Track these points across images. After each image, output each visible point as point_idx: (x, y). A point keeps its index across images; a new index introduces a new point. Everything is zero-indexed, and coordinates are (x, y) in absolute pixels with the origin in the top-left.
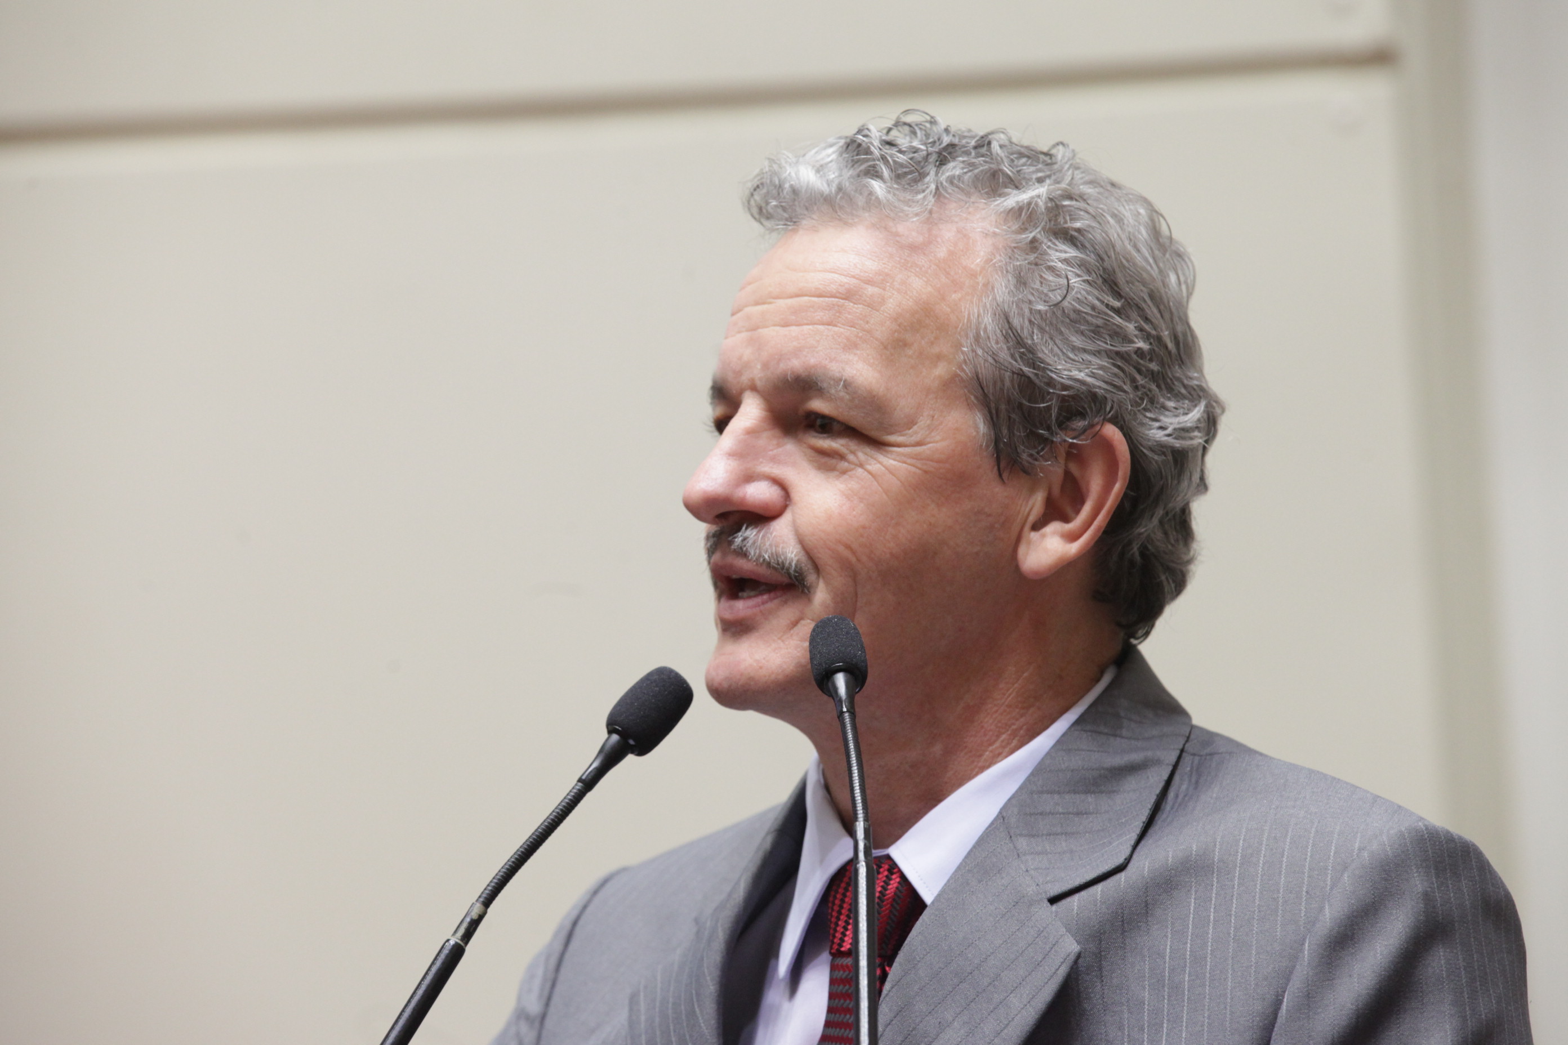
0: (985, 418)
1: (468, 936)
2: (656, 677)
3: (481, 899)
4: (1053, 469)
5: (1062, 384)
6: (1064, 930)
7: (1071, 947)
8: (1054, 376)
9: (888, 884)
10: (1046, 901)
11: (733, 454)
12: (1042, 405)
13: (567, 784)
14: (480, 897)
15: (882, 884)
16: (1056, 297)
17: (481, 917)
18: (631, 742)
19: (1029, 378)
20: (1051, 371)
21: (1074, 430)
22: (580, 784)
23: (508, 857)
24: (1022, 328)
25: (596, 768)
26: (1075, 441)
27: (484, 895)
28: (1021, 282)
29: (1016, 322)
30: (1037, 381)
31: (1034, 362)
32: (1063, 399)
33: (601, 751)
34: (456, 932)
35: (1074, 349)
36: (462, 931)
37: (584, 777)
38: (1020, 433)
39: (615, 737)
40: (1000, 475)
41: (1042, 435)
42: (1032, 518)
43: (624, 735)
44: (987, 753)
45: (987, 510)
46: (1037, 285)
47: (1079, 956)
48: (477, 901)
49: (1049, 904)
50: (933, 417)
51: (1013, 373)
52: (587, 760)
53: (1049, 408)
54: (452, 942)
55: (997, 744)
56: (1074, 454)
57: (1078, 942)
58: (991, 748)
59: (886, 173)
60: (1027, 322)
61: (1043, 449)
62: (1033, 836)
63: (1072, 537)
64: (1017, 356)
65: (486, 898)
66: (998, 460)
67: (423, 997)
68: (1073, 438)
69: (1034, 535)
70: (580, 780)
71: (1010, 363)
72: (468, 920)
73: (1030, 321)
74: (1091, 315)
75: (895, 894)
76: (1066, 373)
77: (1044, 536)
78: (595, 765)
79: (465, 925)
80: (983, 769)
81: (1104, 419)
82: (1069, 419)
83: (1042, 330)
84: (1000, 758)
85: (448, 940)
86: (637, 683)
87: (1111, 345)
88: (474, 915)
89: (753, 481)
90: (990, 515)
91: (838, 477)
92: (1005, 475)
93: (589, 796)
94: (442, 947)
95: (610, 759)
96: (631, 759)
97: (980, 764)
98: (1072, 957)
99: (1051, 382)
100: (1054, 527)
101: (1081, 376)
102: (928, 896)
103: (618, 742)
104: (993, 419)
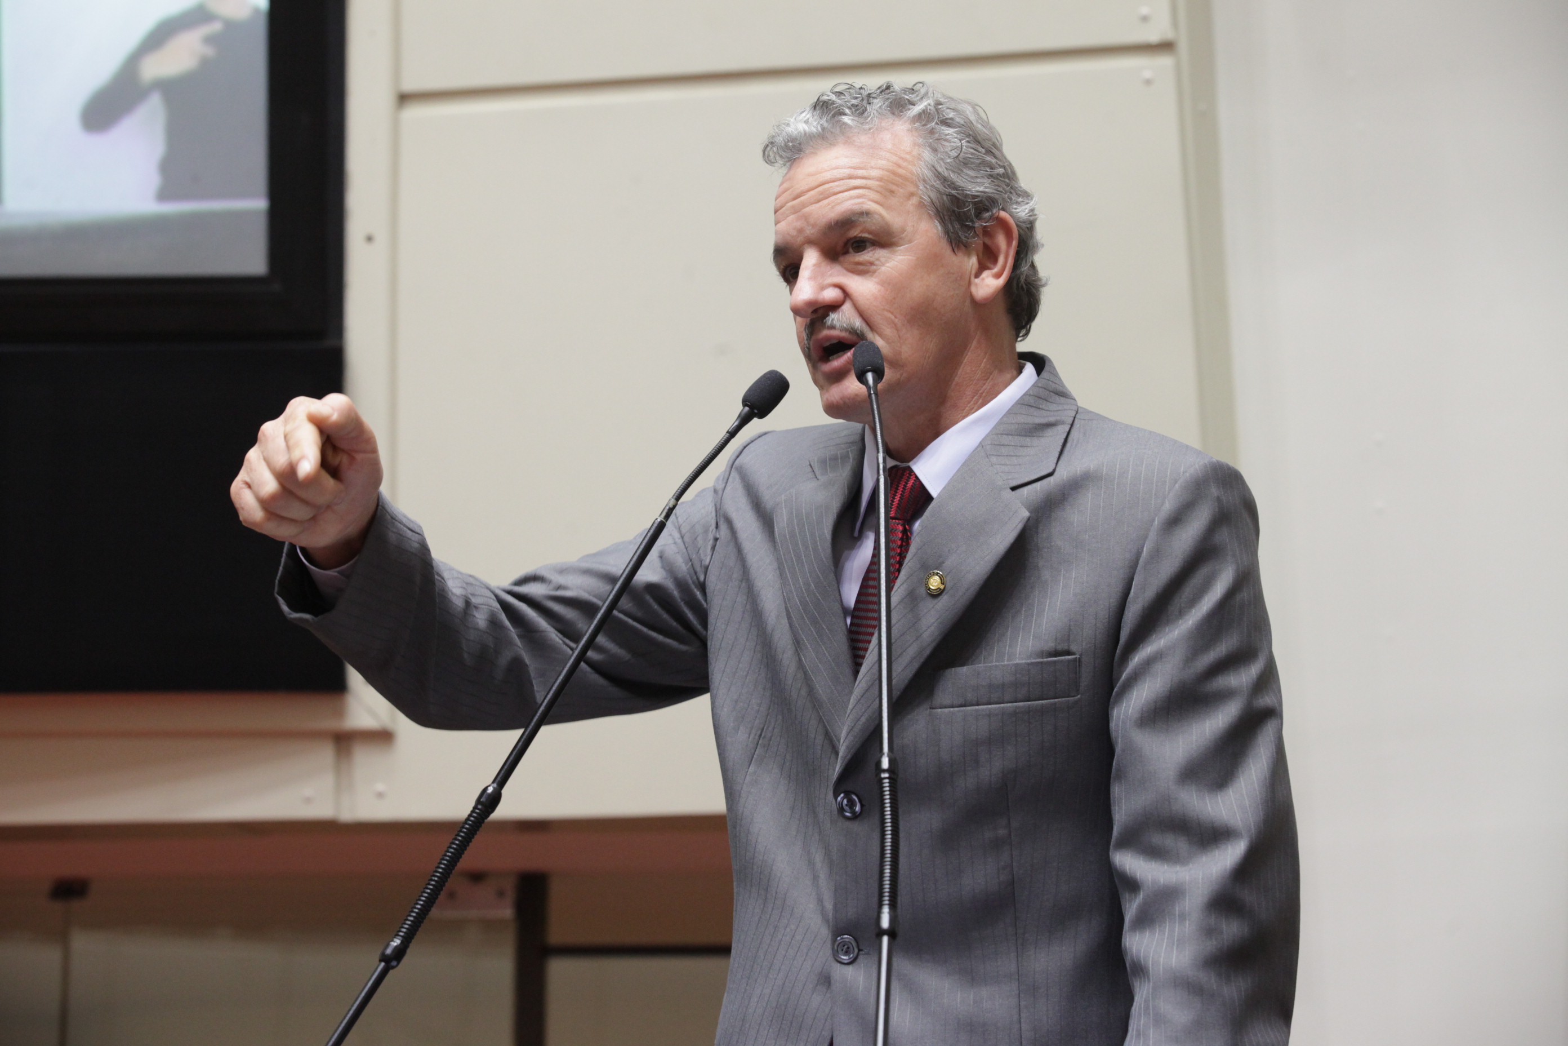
0: (939, 222)
1: (667, 516)
2: (769, 376)
3: (675, 497)
4: (977, 242)
5: (972, 195)
6: (1020, 504)
7: (1025, 514)
8: (968, 192)
9: (907, 484)
10: (1009, 489)
11: (811, 278)
12: (965, 210)
13: (721, 435)
14: (674, 495)
15: (904, 483)
16: (954, 154)
17: (674, 507)
18: (756, 411)
19: (955, 196)
20: (966, 190)
21: (985, 218)
22: (728, 434)
23: (689, 474)
24: (944, 172)
25: (736, 426)
26: (987, 224)
27: (676, 495)
28: (935, 150)
29: (940, 170)
30: (960, 197)
31: (956, 188)
32: (975, 203)
33: (739, 416)
34: (661, 514)
35: (972, 177)
36: (664, 514)
37: (730, 430)
38: (957, 226)
39: (747, 409)
40: (954, 251)
41: (969, 225)
42: (974, 272)
43: (752, 407)
44: (967, 408)
45: (951, 271)
46: (942, 150)
47: (1029, 519)
48: (672, 498)
49: (1011, 491)
50: (914, 226)
51: (947, 195)
52: (731, 421)
53: (970, 209)
54: (659, 520)
55: (972, 403)
56: (987, 232)
57: (1029, 512)
58: (969, 405)
59: (847, 111)
60: (945, 169)
61: (971, 233)
62: (999, 456)
63: (998, 276)
64: (946, 186)
65: (677, 496)
66: (951, 243)
67: (643, 549)
68: (985, 223)
69: (977, 281)
70: (728, 432)
71: (945, 190)
72: (667, 508)
73: (946, 168)
74: (973, 158)
75: (912, 486)
76: (973, 189)
77: (983, 279)
78: (736, 424)
79: (666, 511)
80: (964, 417)
81: (999, 209)
82: (980, 213)
83: (953, 171)
84: (973, 411)
85: (657, 519)
86: (759, 379)
87: (991, 172)
88: (671, 505)
89: (825, 289)
90: (953, 274)
91: (872, 276)
92: (956, 250)
93: (733, 440)
94: (654, 523)
95: (744, 420)
96: (755, 420)
97: (964, 414)
98: (1026, 519)
99: (967, 195)
100: (986, 274)
101: (981, 189)
102: (934, 491)
103: (748, 411)
104: (942, 221)
